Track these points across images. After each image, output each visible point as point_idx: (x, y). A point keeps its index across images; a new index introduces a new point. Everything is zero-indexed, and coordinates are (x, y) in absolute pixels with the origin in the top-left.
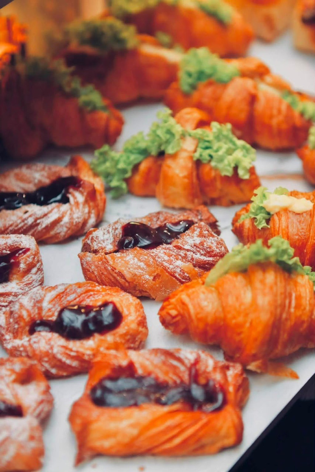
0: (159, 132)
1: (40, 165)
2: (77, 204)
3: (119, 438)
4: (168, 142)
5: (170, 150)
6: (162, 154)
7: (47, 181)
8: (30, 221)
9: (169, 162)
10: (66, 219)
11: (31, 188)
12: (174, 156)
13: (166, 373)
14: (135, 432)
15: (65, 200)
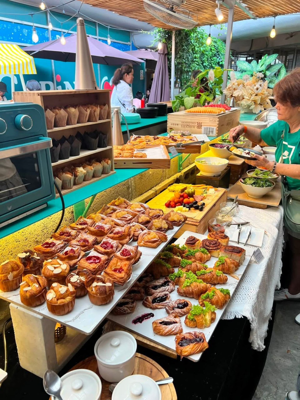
0: (179, 273)
1: (161, 279)
2: (171, 285)
3: (188, 352)
4: (181, 274)
5: (181, 276)
6: (180, 277)
7: (163, 282)
8: (164, 290)
9: (181, 278)
10: (170, 288)
11: (161, 284)
12: (182, 277)
13: (191, 337)
14: (190, 350)
15: (168, 285)
